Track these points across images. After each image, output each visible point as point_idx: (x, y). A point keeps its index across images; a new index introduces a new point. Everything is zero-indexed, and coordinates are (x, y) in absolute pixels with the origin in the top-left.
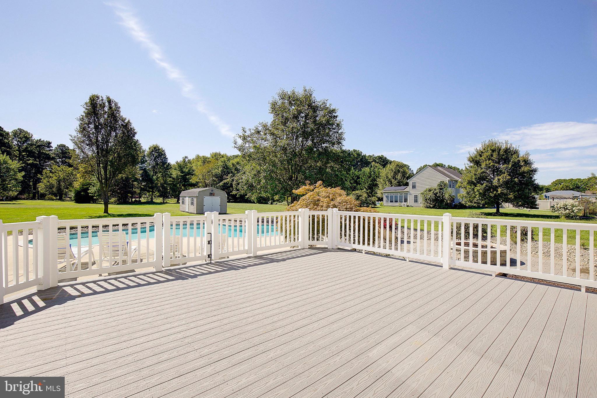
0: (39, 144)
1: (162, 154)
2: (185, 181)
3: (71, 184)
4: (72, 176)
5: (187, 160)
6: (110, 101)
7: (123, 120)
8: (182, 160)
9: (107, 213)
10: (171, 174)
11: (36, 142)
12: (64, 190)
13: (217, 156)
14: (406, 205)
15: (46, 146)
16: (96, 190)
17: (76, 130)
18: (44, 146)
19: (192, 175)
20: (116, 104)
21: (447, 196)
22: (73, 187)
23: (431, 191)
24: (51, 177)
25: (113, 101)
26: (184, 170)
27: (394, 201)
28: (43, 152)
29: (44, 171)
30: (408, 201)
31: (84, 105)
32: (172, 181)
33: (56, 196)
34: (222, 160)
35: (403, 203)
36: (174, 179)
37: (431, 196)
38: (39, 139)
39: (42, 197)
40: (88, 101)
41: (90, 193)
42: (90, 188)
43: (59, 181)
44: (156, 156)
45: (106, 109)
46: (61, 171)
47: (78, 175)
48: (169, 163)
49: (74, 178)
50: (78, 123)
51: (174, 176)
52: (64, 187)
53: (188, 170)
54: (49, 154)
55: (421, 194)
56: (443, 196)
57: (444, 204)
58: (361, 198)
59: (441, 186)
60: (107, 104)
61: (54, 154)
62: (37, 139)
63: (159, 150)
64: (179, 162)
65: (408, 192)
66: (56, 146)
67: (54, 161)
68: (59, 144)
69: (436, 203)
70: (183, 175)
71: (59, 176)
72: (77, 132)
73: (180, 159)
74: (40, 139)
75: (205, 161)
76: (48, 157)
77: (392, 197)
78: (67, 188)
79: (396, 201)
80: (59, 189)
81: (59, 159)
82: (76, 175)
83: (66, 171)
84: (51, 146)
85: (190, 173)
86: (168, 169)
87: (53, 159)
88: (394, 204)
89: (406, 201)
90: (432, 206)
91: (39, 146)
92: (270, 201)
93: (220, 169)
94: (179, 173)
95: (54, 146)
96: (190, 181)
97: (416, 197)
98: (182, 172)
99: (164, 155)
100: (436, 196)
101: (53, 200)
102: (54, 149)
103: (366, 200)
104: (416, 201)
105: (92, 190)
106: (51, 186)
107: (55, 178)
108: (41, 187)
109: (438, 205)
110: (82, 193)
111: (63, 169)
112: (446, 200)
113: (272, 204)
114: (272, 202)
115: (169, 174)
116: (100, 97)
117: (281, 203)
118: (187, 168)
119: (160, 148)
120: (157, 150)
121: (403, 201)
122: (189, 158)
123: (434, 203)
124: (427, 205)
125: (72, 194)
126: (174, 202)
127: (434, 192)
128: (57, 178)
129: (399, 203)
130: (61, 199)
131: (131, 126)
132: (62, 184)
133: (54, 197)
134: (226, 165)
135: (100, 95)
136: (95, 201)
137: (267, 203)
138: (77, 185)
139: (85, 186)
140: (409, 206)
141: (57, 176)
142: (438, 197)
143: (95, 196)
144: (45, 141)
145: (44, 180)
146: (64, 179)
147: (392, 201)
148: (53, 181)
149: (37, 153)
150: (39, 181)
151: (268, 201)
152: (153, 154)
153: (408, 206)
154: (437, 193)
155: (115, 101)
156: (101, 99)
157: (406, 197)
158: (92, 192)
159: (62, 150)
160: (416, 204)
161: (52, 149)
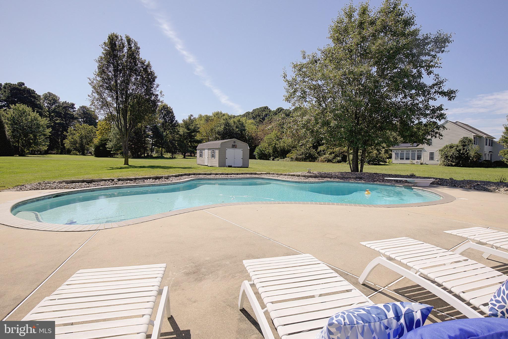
0: (65, 105)
1: (170, 112)
2: (191, 138)
3: (91, 141)
4: (92, 133)
5: (192, 118)
6: (129, 41)
7: (143, 63)
8: (188, 118)
9: (128, 164)
10: (179, 131)
11: (62, 104)
12: (86, 146)
13: (218, 115)
14: (419, 162)
15: (70, 108)
16: (113, 145)
17: (95, 73)
18: (69, 107)
19: (197, 132)
20: (136, 44)
21: (472, 154)
22: (93, 143)
23: (452, 148)
24: (74, 134)
25: (133, 41)
26: (190, 127)
27: (405, 158)
28: (68, 113)
29: (69, 129)
30: (422, 159)
31: (102, 44)
32: (179, 138)
33: (79, 152)
34: (224, 118)
35: (416, 160)
36: (181, 135)
37: (453, 153)
38: (64, 101)
39: (68, 152)
40: (107, 41)
41: (108, 148)
42: (107, 143)
43: (81, 138)
44: (165, 114)
45: (125, 50)
46: (83, 129)
47: (97, 132)
48: (176, 121)
49: (94, 135)
50: (97, 65)
51: (181, 133)
52: (85, 143)
53: (194, 127)
54: (73, 114)
55: (440, 150)
56: (468, 153)
57: (469, 162)
58: (371, 155)
59: (465, 142)
60: (126, 43)
61: (78, 114)
62: (63, 102)
63: (167, 108)
64: (185, 120)
65: (422, 149)
66: (79, 108)
67: (77, 121)
68: (81, 106)
69: (459, 161)
70: (189, 132)
71: (82, 133)
72: (95, 76)
73: (186, 118)
74: (66, 101)
75: (208, 119)
76: (73, 118)
77: (402, 154)
78: (88, 144)
79: (407, 159)
80: (82, 145)
81: (81, 119)
82: (95, 132)
83: (87, 128)
84: (75, 108)
85: (195, 131)
86: (176, 127)
87: (76, 118)
88: (405, 161)
89: (419, 158)
90: (454, 164)
91: (65, 107)
92: (272, 158)
93: (223, 127)
94: (186, 130)
95: (77, 107)
96: (195, 138)
97: (432, 155)
98: (188, 129)
99: (172, 113)
100: (460, 153)
101: (77, 155)
102: (77, 110)
103: (377, 157)
104: (432, 158)
105: (109, 145)
106: (75, 143)
107: (78, 134)
108: (67, 143)
109: (462, 163)
110: (101, 148)
111: (84, 127)
112: (472, 158)
113: (273, 160)
114: (273, 158)
115: (177, 131)
116: (119, 37)
117: (283, 160)
118: (192, 125)
119: (168, 106)
120: (166, 108)
121: (416, 158)
122: (194, 116)
123: (457, 161)
124: (447, 163)
125: (92, 149)
126: (181, 158)
127: (456, 149)
128: (79, 135)
129: (411, 160)
130: (83, 154)
131: (151, 69)
132: (84, 141)
133: (78, 152)
134: (228, 123)
135: (119, 34)
136: (112, 156)
137: (269, 160)
138: (96, 141)
139: (103, 141)
140: (424, 164)
141: (79, 134)
142: (461, 154)
143: (112, 151)
144: (70, 103)
145: (69, 137)
146: (86, 136)
147: (402, 159)
148: (77, 137)
149: (63, 113)
150: (65, 137)
151: (270, 157)
152: (162, 112)
153: (422, 164)
154: (460, 150)
155: (134, 41)
156: (120, 38)
157: (419, 154)
158: (109, 146)
159: (84, 111)
160: (432, 162)
161: (75, 110)
